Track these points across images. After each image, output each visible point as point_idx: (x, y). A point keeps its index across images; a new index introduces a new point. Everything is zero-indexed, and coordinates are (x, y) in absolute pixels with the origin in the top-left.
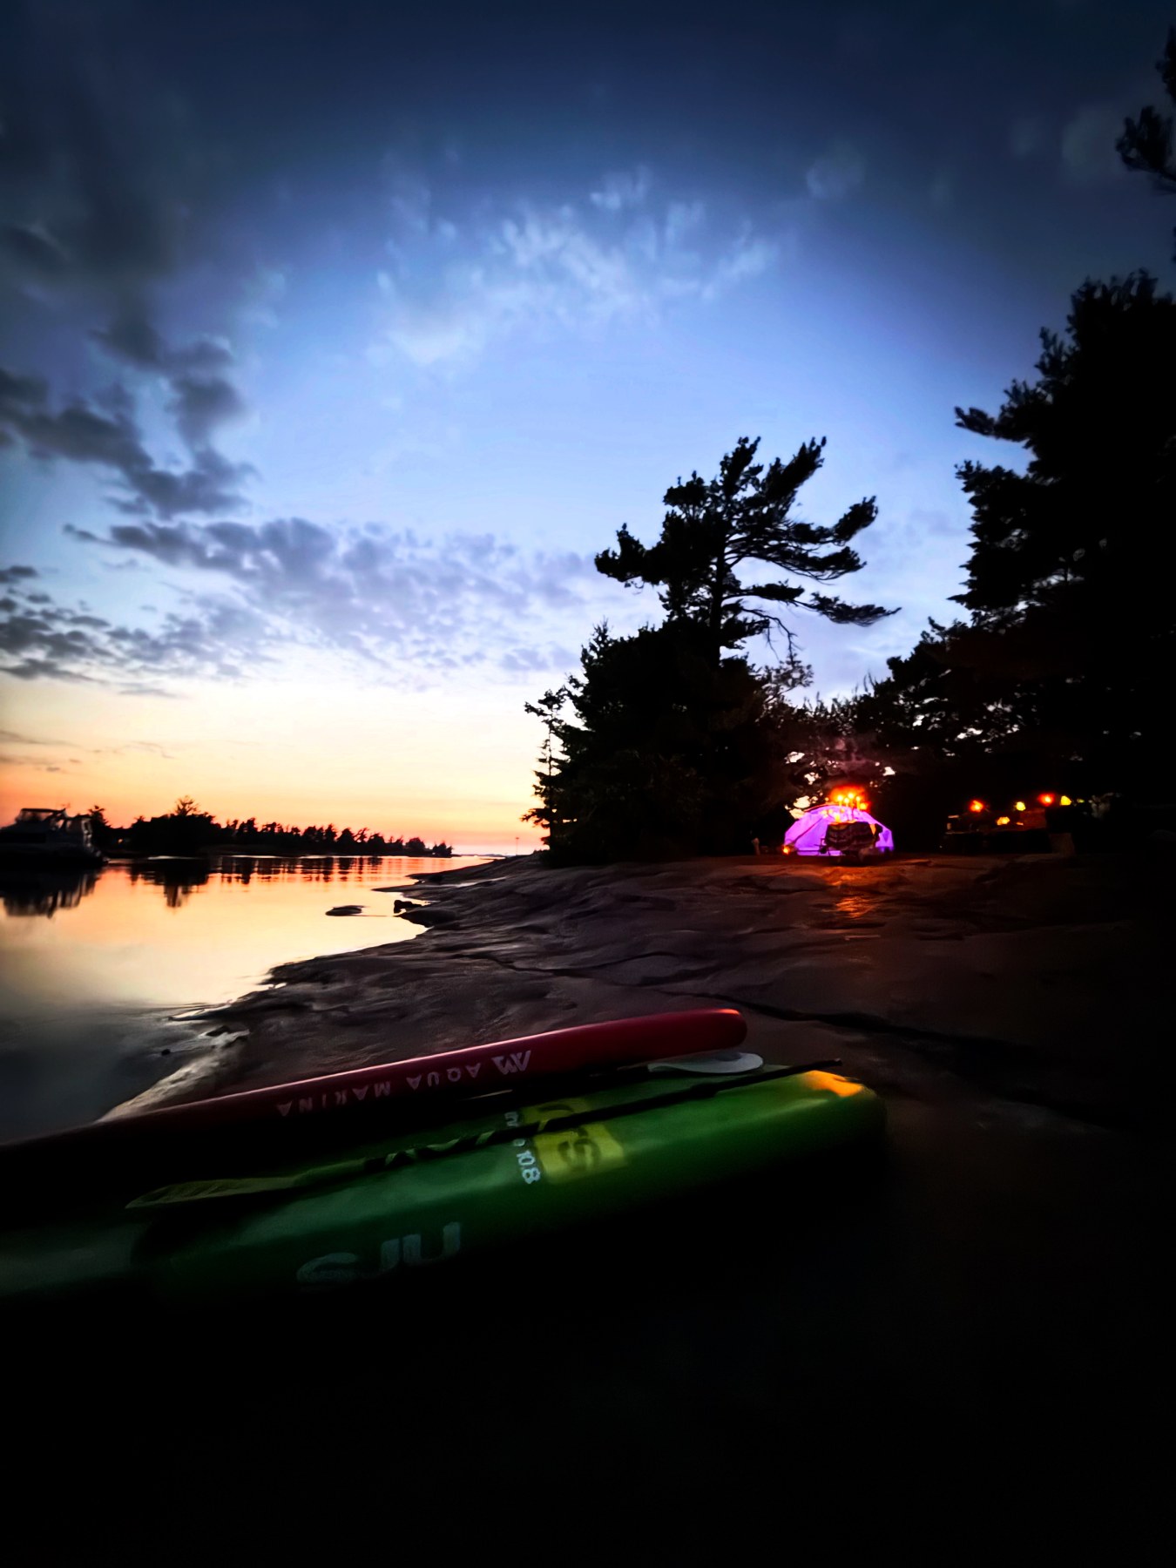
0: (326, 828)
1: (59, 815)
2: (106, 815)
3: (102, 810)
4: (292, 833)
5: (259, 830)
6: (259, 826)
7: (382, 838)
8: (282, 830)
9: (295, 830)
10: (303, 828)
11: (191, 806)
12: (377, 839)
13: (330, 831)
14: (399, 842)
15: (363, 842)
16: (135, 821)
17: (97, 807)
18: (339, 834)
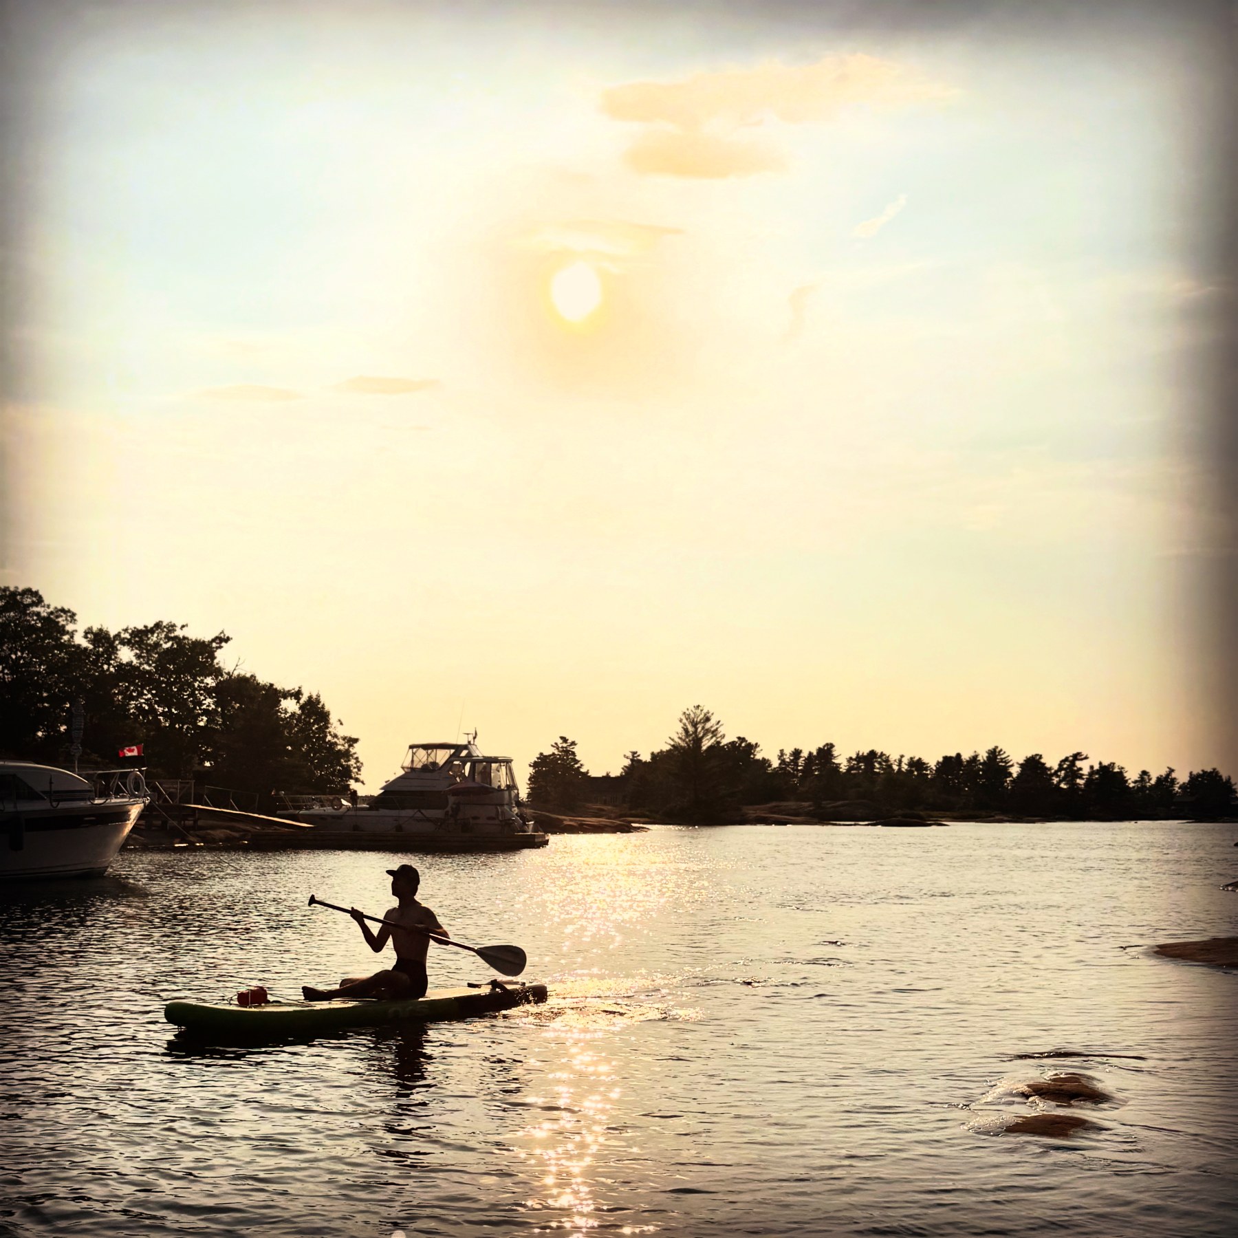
0: (983, 756)
1: (464, 753)
2: (580, 753)
3: (573, 743)
4: (909, 772)
5: (843, 769)
6: (842, 758)
7: (1120, 777)
8: (890, 766)
9: (917, 764)
10: (932, 760)
11: (708, 725)
12: (1108, 776)
13: (995, 762)
14: (1166, 781)
15: (1073, 786)
16: (627, 762)
17: (564, 740)
18: (1015, 771)
